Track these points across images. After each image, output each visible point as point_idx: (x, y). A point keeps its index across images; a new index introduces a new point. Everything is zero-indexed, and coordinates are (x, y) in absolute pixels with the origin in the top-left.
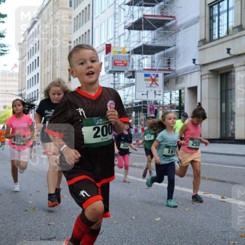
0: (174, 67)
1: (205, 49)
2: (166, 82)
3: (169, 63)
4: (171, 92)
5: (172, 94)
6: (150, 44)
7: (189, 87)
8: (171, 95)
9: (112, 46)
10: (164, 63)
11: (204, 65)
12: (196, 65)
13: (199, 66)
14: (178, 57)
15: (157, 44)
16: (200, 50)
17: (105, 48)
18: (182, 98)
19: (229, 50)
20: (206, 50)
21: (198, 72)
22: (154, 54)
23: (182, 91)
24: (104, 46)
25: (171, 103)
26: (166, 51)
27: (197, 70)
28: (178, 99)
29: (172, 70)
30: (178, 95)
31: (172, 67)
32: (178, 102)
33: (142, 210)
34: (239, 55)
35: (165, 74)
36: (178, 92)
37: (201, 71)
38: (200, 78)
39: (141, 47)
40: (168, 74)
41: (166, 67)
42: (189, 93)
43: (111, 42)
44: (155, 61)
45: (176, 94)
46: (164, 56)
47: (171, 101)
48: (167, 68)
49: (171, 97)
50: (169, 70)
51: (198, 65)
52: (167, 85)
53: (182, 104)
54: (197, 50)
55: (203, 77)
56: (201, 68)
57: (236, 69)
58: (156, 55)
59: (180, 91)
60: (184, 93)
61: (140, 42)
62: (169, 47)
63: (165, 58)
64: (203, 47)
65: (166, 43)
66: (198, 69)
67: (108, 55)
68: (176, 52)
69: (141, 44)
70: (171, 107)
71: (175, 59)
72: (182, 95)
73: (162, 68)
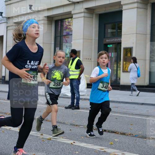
1: (11, 4)
11: (9, 18)
12: (2, 17)
13: (5, 19)
16: (6, 5)
21: (4, 23)
27: (3, 22)
37: (7, 22)
38: (6, 28)
51: (5, 17)
54: (4, 5)
55: (8, 28)
56: (7, 20)
64: (9, 2)
66: (5, 21)
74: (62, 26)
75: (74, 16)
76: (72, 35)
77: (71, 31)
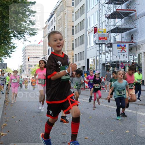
2: (131, 50)
3: (132, 38)
4: (133, 55)
6: (120, 27)
8: (133, 57)
9: (98, 28)
10: (129, 38)
14: (138, 34)
15: (125, 26)
17: (94, 29)
18: (140, 59)
22: (123, 33)
23: (140, 55)
24: (93, 28)
26: (130, 31)
29: (134, 42)
30: (138, 57)
31: (134, 41)
32: (138, 61)
33: (118, 126)
35: (130, 45)
36: (137, 55)
39: (115, 28)
40: (132, 44)
41: (131, 40)
42: (144, 55)
43: (97, 26)
44: (124, 37)
45: (136, 57)
46: (129, 33)
47: (133, 61)
49: (133, 58)
50: (132, 42)
52: (131, 51)
53: (140, 63)
58: (124, 33)
59: (139, 54)
61: (114, 25)
62: (132, 28)
63: (130, 35)
65: (130, 26)
67: (95, 34)
68: (136, 31)
69: (115, 27)
71: (136, 35)
72: (140, 57)
73: (128, 41)
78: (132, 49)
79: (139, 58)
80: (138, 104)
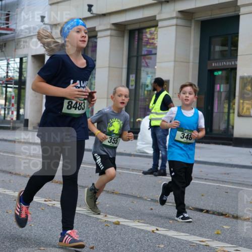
0: (15, 25)
1: (57, 2)
3: (7, 19)
4: (8, 60)
5: (10, 62)
7: (34, 54)
8: (8, 64)
10: (1, 19)
16: (51, 4)
18: (23, 70)
19: (90, 6)
20: (59, 4)
23: (24, 59)
25: (7, 75)
26: (3, 2)
28: (18, 70)
29: (11, 30)
30: (18, 64)
31: (12, 26)
32: (18, 75)
34: (104, 15)
36: (18, 60)
40: (6, 34)
41: (4, 24)
42: (33, 62)
45: (15, 64)
46: (2, 8)
47: (7, 72)
48: (5, 26)
49: (7, 67)
50: (8, 28)
52: (4, 50)
53: (23, 78)
54: (47, 4)
57: (99, 34)
59: (21, 59)
60: (26, 62)
63: (3, 12)
68: (17, 5)
70: (7, 81)
71: (17, 14)
72: (24, 65)
74: (140, 39)
75: (160, 24)
76: (156, 54)
77: (155, 48)
78: (5, 44)
79: (21, 68)
80: (10, 173)
